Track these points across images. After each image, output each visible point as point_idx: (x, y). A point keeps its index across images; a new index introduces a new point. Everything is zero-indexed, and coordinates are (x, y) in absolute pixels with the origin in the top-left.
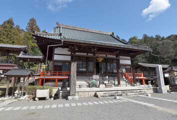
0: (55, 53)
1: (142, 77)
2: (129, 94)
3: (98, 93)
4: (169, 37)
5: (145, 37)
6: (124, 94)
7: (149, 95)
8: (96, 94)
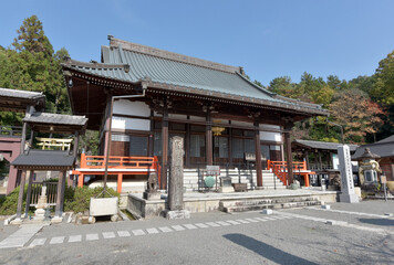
0: (114, 111)
1: (304, 171)
2: (286, 205)
3: (225, 204)
4: (355, 81)
5: (307, 80)
6: (279, 206)
7: (328, 207)
8: (221, 204)
